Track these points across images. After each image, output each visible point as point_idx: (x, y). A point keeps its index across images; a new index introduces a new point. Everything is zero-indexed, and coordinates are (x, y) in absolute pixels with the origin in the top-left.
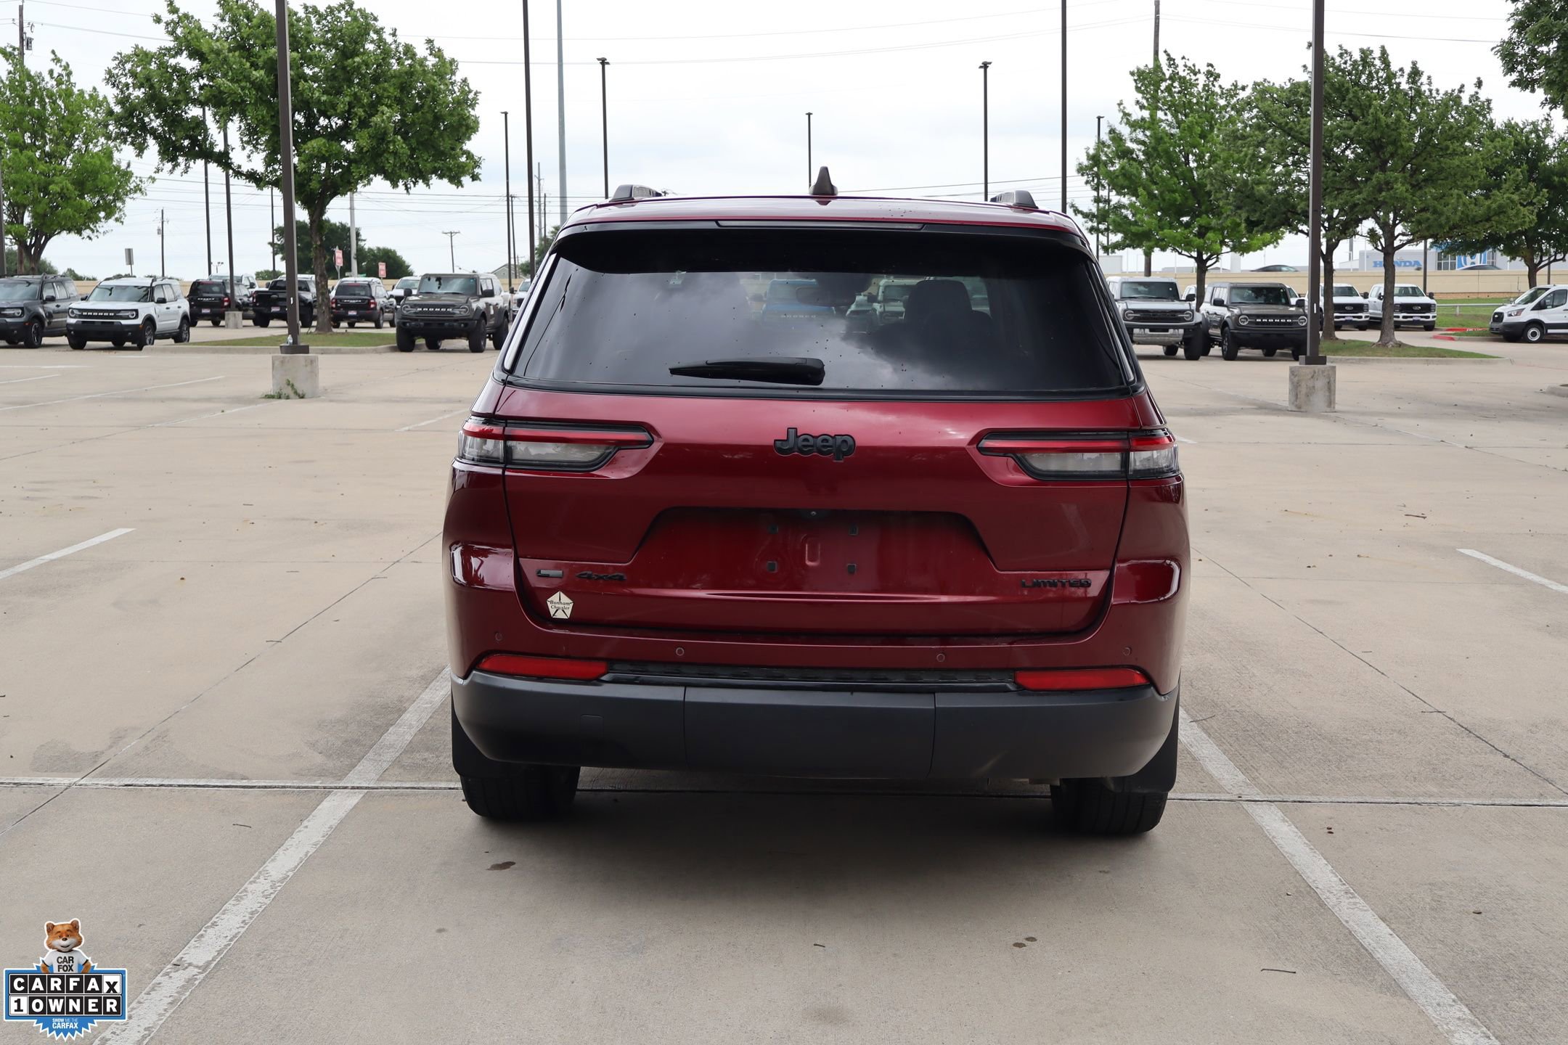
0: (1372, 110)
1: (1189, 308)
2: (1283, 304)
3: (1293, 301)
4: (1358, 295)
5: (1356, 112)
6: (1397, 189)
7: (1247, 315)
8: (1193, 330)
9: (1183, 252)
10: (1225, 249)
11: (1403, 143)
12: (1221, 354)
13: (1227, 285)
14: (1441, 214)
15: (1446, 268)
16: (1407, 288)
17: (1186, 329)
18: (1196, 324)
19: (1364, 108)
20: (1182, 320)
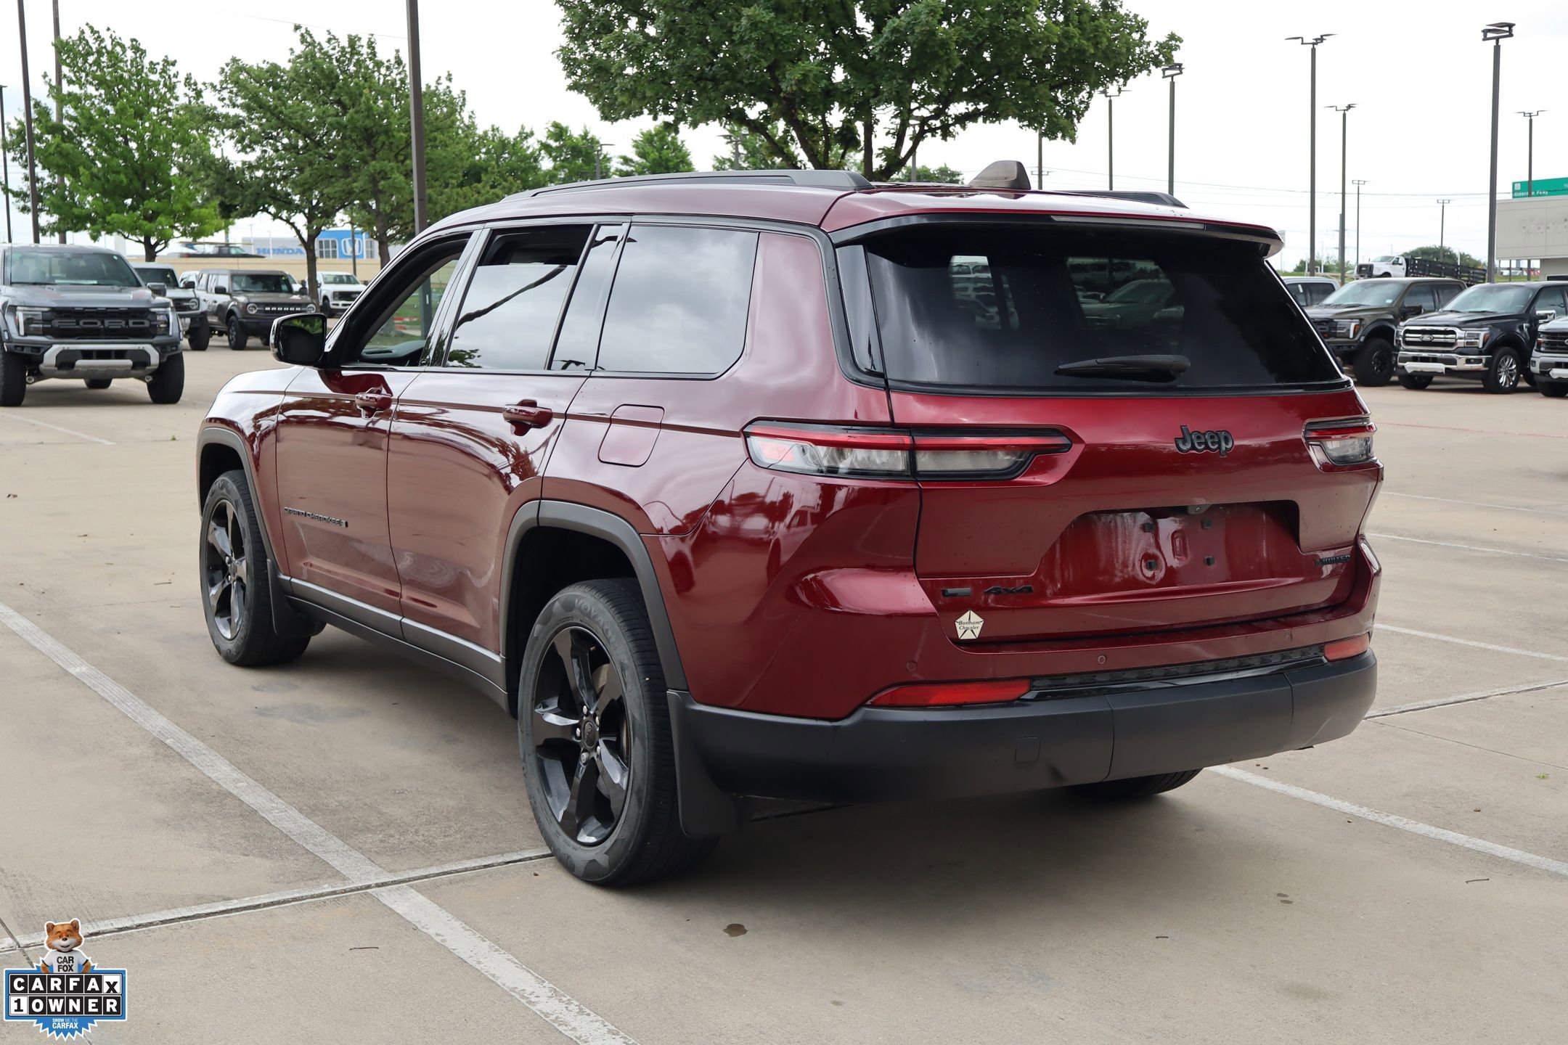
0: (363, 99)
1: (193, 296)
2: (286, 292)
3: (296, 287)
4: (358, 283)
5: (345, 99)
6: (395, 179)
7: (256, 303)
8: (200, 319)
9: (130, 237)
10: (176, 234)
11: (395, 133)
12: (227, 344)
13: (226, 272)
14: (436, 203)
15: (328, 256)
16: (342, 276)
17: (193, 318)
18: (202, 313)
19: (355, 97)
20: (188, 308)
